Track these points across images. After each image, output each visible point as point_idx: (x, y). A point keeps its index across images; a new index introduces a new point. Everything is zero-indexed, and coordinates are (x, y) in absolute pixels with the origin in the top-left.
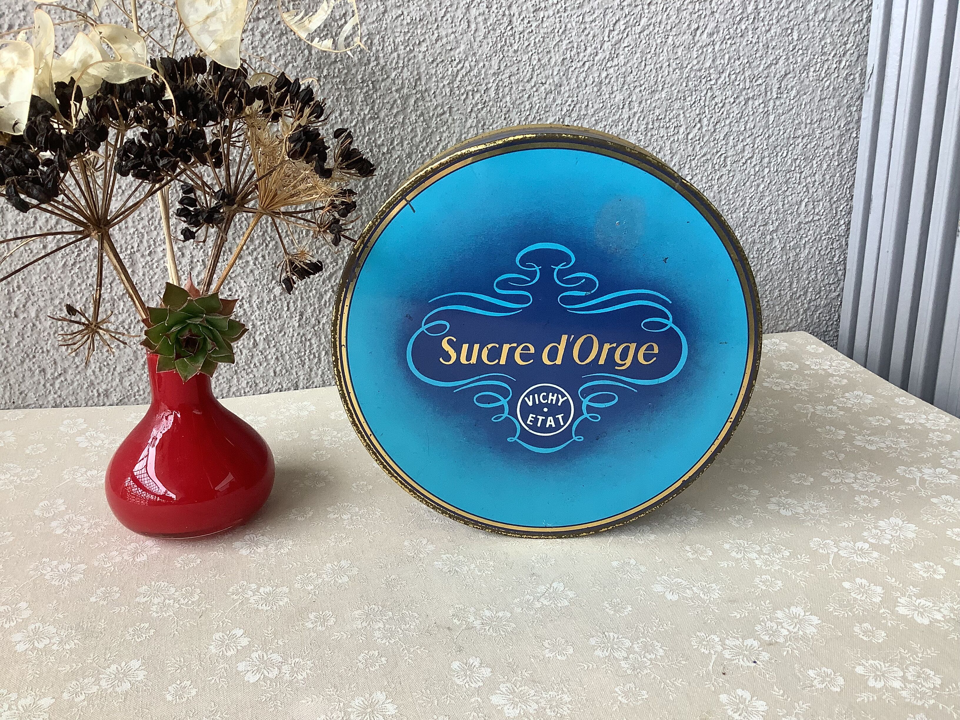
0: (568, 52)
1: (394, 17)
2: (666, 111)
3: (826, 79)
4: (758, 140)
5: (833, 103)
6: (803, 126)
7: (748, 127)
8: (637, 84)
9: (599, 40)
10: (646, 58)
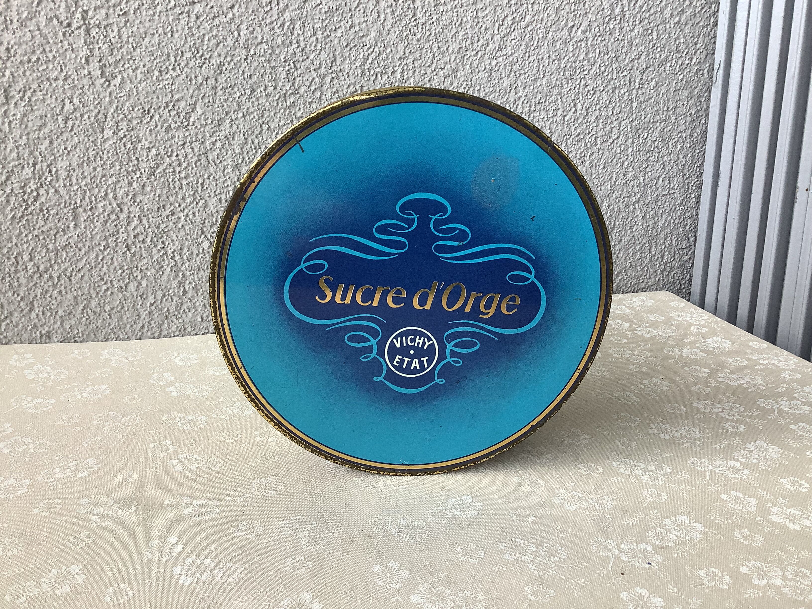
0: (464, 42)
1: (314, 6)
2: (547, 96)
3: (680, 73)
4: (623, 123)
5: (686, 93)
6: (661, 112)
7: (615, 112)
8: (522, 71)
9: (490, 32)
10: (530, 50)
